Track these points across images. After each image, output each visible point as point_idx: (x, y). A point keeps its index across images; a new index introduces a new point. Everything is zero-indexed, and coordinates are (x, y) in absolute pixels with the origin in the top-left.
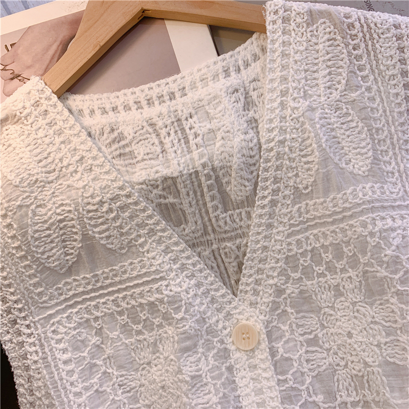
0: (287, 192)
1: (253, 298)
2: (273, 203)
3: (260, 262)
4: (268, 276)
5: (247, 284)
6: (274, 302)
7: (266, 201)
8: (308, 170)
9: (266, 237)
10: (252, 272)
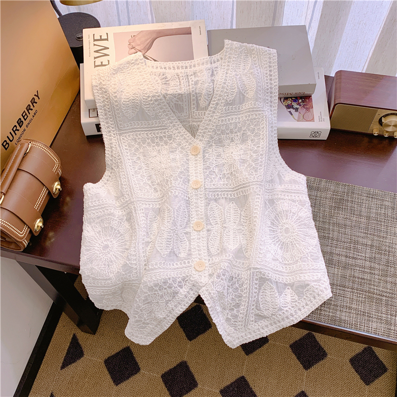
0: (223, 101)
1: (201, 138)
2: (217, 104)
3: (207, 125)
4: (208, 131)
5: (200, 133)
6: (209, 141)
7: (215, 103)
8: (232, 94)
9: (211, 116)
10: (203, 128)
